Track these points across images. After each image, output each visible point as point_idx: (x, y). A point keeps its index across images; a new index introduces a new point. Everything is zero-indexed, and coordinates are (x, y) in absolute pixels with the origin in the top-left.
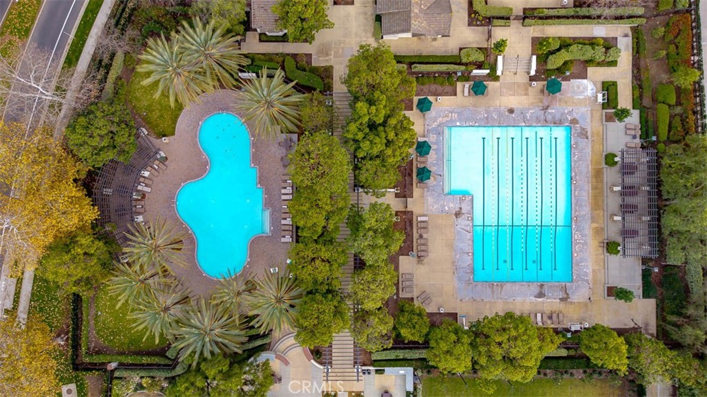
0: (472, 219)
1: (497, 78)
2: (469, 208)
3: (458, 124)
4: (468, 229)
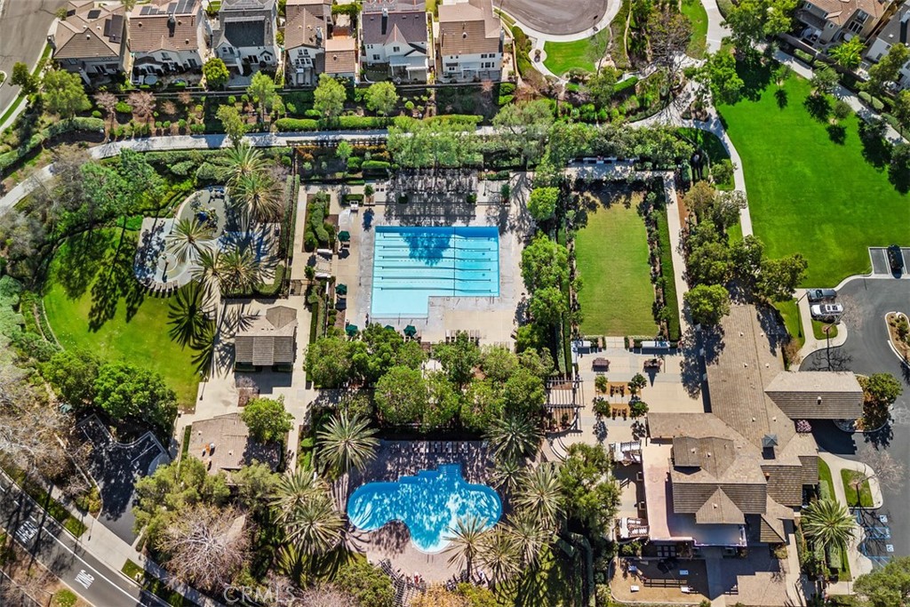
0: (449, 298)
1: (334, 278)
2: (439, 300)
4: (457, 301)
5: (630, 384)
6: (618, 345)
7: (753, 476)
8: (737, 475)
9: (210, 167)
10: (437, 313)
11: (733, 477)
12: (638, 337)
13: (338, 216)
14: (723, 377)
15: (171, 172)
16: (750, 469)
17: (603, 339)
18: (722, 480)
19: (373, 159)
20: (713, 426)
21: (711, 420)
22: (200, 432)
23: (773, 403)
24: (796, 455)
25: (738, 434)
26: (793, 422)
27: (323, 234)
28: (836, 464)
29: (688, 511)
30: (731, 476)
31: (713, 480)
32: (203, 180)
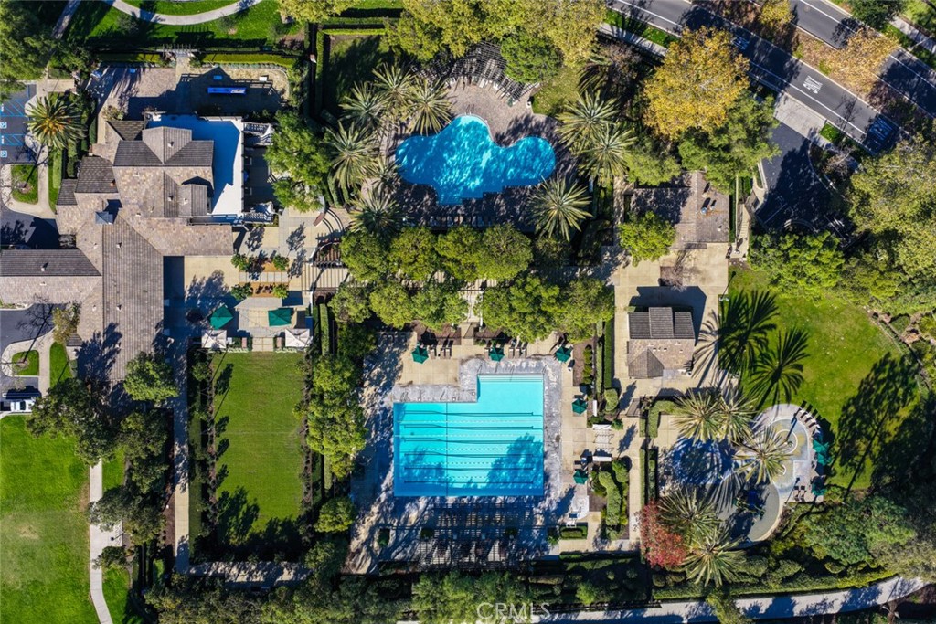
0: (453, 402)
1: (590, 423)
2: (464, 398)
3: (546, 388)
4: (444, 398)
5: (250, 294)
6: (260, 341)
7: (127, 176)
8: (143, 178)
9: (752, 570)
10: (467, 382)
11: (148, 174)
12: (237, 351)
13: (590, 510)
14: (145, 296)
15: (801, 563)
16: (128, 185)
17: (276, 347)
18: (159, 171)
19: (551, 586)
20: (163, 240)
21: (164, 247)
22: (719, 230)
23: (95, 265)
24: (79, 206)
25: (138, 230)
26: (77, 246)
27: (605, 480)
28: (41, 209)
29: (199, 142)
30: (151, 175)
31: (169, 171)
32: (757, 554)
